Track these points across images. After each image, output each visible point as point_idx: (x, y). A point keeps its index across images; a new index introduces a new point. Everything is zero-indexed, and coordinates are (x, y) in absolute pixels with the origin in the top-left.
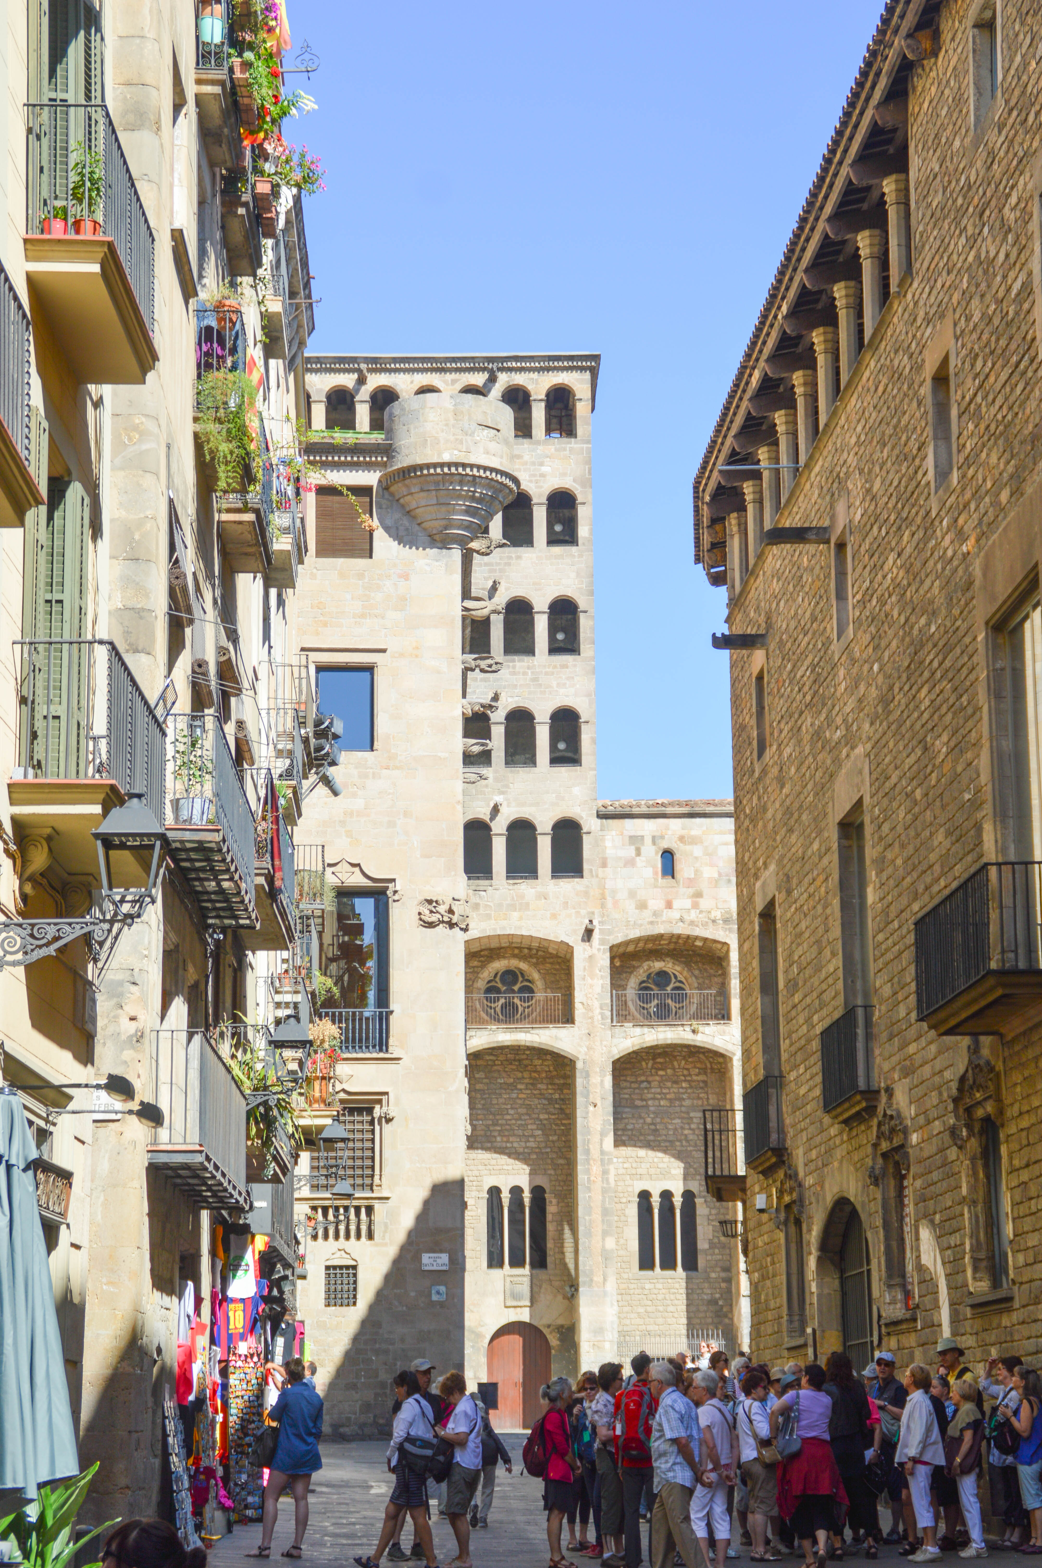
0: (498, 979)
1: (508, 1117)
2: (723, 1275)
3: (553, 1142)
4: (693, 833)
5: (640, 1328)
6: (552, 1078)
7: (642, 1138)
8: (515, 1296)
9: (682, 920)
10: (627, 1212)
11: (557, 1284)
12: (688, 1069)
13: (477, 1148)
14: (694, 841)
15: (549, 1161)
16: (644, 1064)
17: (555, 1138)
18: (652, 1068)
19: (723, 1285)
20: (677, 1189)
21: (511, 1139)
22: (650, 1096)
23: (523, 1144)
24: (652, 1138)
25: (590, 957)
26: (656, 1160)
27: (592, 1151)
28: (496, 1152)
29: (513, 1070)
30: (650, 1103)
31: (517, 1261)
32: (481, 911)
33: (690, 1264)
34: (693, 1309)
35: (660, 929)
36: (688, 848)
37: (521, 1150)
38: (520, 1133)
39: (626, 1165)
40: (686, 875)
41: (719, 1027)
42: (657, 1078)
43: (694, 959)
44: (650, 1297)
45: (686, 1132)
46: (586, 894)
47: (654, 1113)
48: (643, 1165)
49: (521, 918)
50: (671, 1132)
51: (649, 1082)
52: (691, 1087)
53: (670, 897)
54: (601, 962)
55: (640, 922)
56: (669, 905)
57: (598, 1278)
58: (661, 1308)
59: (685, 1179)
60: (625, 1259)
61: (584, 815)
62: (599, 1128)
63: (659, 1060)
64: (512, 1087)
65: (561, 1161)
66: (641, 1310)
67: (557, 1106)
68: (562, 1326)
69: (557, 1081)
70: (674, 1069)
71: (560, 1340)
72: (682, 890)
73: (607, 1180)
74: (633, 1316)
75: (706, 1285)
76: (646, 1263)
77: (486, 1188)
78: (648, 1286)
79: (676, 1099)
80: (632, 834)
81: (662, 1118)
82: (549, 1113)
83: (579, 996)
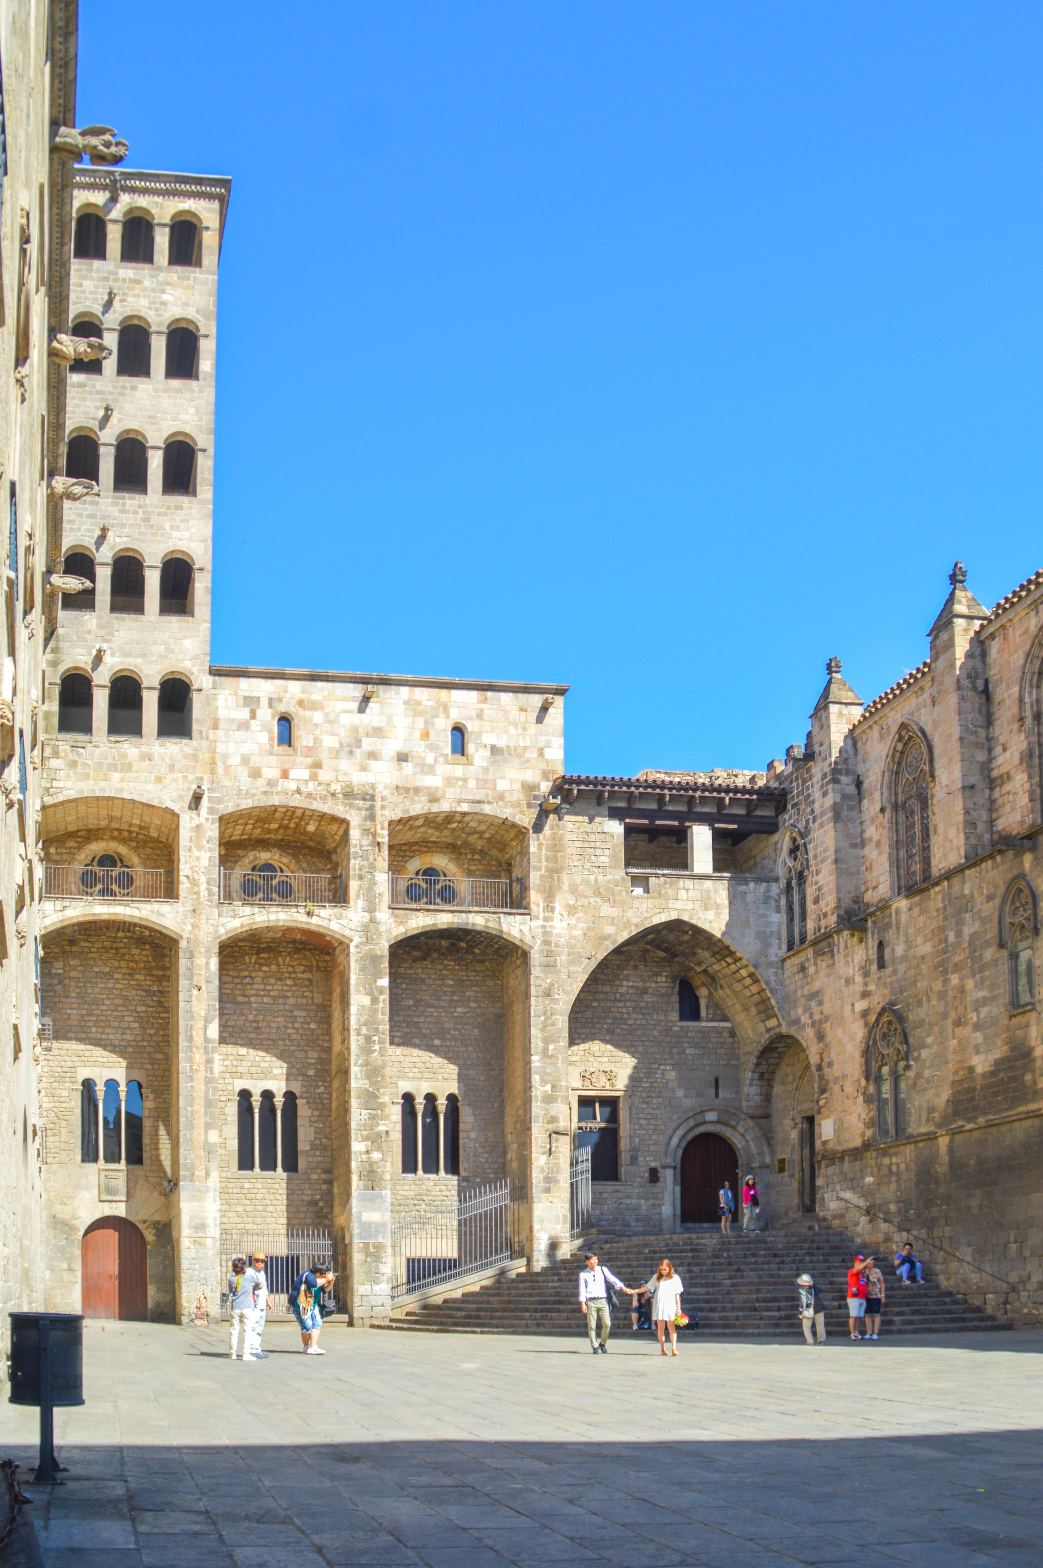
0: (95, 862)
1: (104, 1008)
2: (324, 1176)
3: (150, 1035)
4: (314, 697)
5: (239, 1226)
6: (150, 969)
7: (243, 1035)
8: (110, 1191)
9: (298, 791)
10: (227, 1110)
11: (153, 1180)
12: (293, 966)
13: (71, 1039)
14: (315, 706)
15: (146, 1056)
16: (247, 958)
17: (153, 1032)
18: (256, 963)
19: (324, 1187)
20: (279, 1088)
21: (107, 1031)
22: (253, 992)
23: (119, 1036)
24: (253, 1035)
25: (198, 827)
26: (257, 1058)
27: (195, 1038)
28: (91, 1044)
29: (110, 959)
30: (253, 999)
31: (112, 1157)
32: (79, 769)
33: (291, 1166)
34: (293, 1209)
35: (276, 800)
36: (307, 713)
37: (117, 1043)
38: (116, 1024)
39: (226, 1063)
40: (305, 743)
41: (336, 910)
42: (261, 974)
43: (303, 851)
44: (250, 1196)
45: (289, 1031)
46: (195, 757)
47: (256, 1010)
48: (244, 1063)
49: (122, 780)
50: (274, 1031)
51: (252, 978)
52: (295, 985)
53: (286, 766)
54: (210, 833)
55: (253, 791)
56: (285, 775)
57: (200, 1173)
58: (260, 1208)
59: (287, 1079)
60: (223, 1158)
61: (195, 670)
62: (203, 1013)
63: (262, 955)
64: (109, 976)
65: (159, 1056)
66: (240, 1209)
67: (155, 998)
68: (158, 1223)
69: (155, 972)
70: (278, 965)
71: (156, 1235)
72: (300, 759)
73: (211, 1069)
74: (231, 1214)
75: (307, 1186)
76: (245, 1163)
77: (80, 1080)
78: (246, 1186)
79: (279, 997)
80: (247, 694)
81: (265, 1016)
82: (147, 1005)
83: (184, 869)
